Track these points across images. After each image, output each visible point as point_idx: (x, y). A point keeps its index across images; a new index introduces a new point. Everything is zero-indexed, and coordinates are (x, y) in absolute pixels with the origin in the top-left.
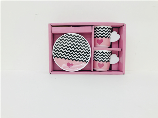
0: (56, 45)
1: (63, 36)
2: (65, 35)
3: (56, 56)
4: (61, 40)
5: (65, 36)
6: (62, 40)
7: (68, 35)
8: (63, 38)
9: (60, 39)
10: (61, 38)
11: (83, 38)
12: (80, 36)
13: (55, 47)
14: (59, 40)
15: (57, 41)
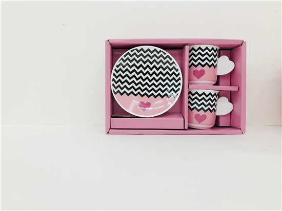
0: (115, 70)
1: (128, 53)
2: (132, 51)
3: (118, 91)
4: (124, 61)
5: (132, 53)
6: (126, 60)
7: (137, 49)
8: (128, 56)
9: (122, 59)
10: (125, 56)
11: (165, 54)
12: (158, 49)
13: (114, 75)
14: (121, 61)
15: (117, 63)
